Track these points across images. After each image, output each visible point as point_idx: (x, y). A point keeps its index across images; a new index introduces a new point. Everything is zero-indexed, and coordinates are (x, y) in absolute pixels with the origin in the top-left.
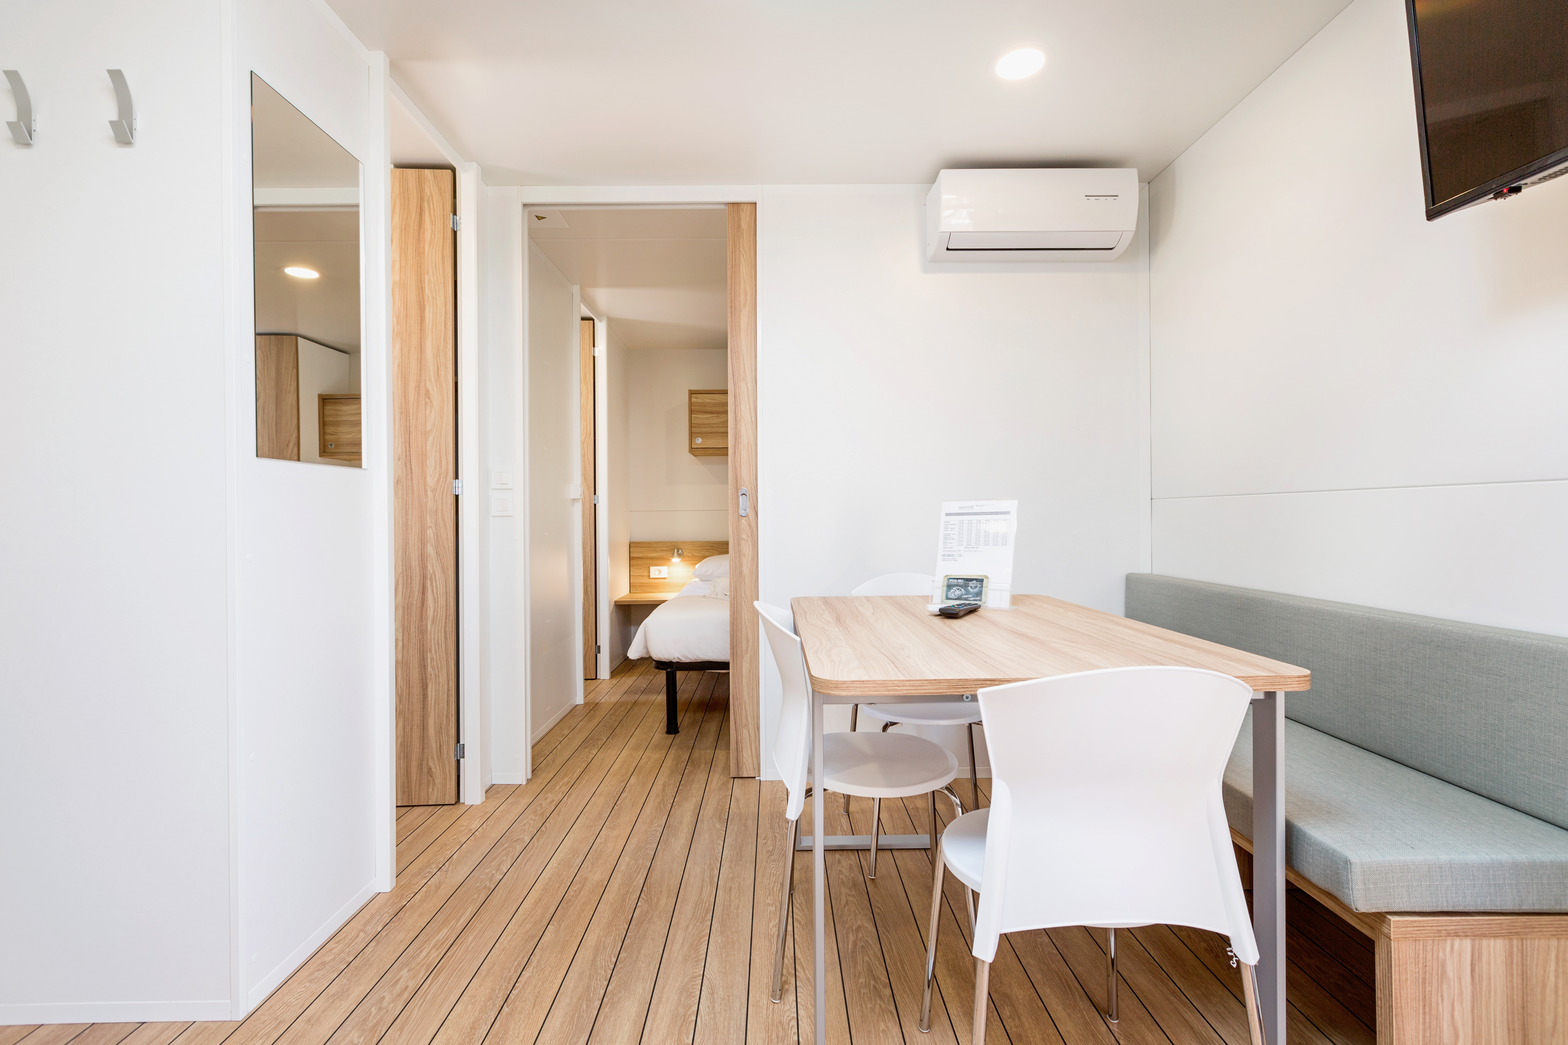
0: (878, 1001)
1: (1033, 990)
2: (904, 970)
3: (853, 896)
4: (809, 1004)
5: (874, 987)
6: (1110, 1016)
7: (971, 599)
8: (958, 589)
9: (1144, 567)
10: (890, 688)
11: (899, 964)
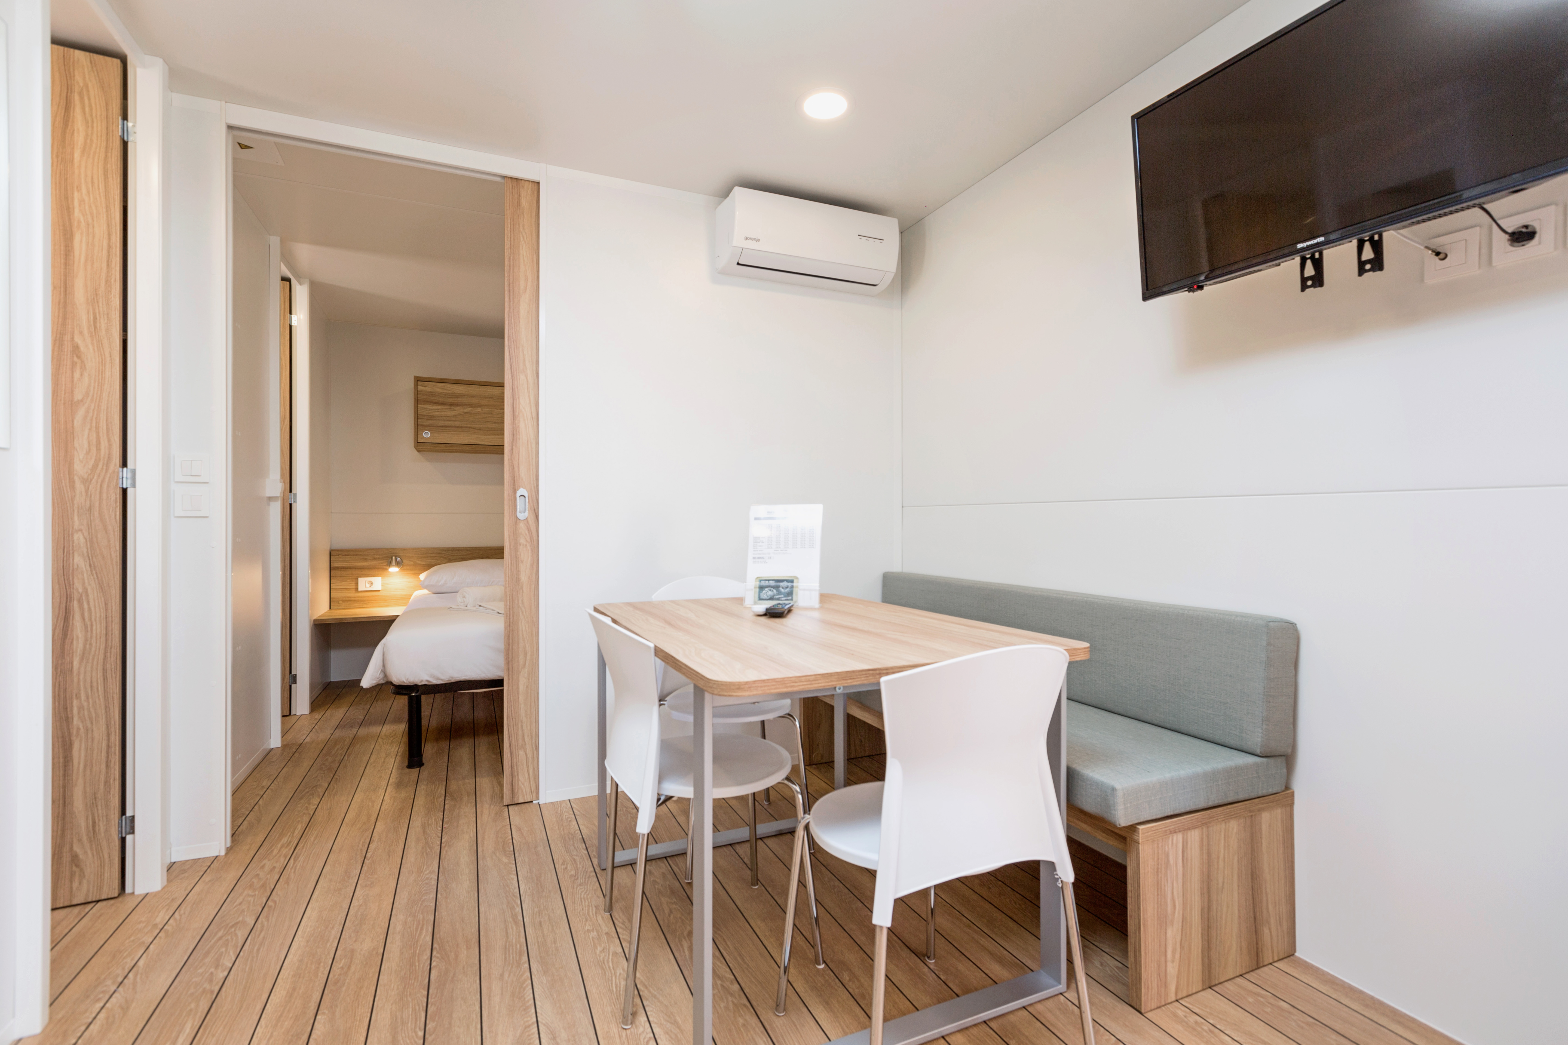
0: (730, 998)
1: (861, 952)
2: (745, 963)
3: (675, 903)
4: (662, 1019)
5: (722, 986)
6: (928, 958)
7: (783, 599)
8: (770, 590)
9: (896, 567)
10: (788, 685)
11: (738, 958)
